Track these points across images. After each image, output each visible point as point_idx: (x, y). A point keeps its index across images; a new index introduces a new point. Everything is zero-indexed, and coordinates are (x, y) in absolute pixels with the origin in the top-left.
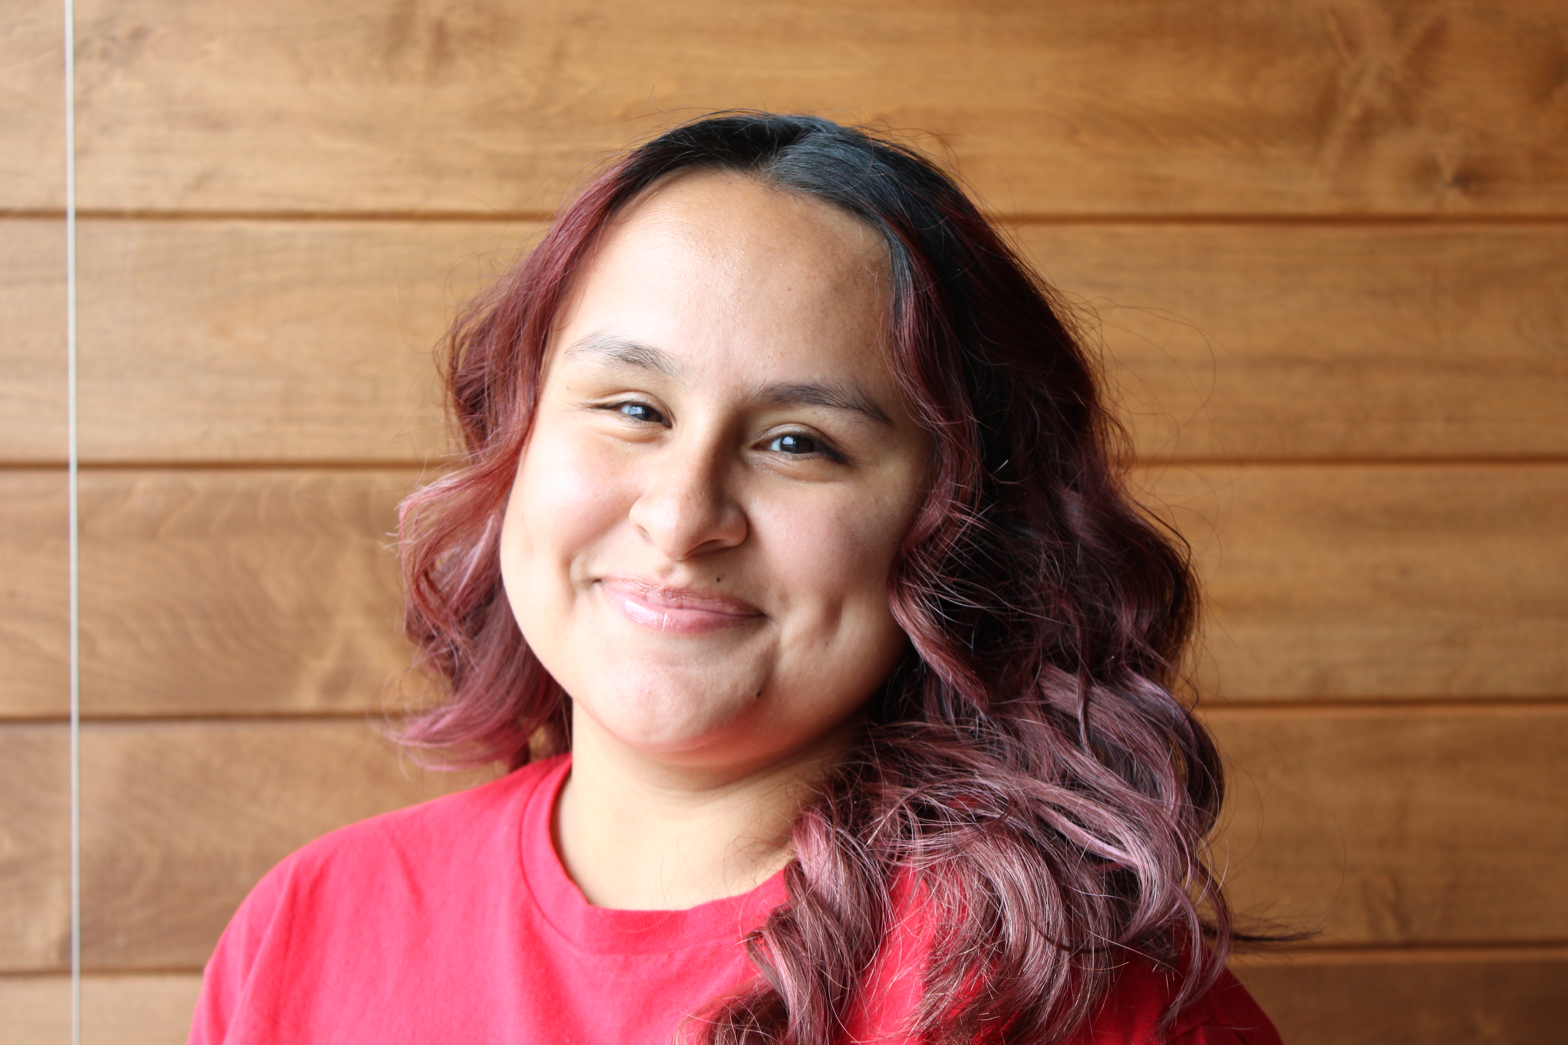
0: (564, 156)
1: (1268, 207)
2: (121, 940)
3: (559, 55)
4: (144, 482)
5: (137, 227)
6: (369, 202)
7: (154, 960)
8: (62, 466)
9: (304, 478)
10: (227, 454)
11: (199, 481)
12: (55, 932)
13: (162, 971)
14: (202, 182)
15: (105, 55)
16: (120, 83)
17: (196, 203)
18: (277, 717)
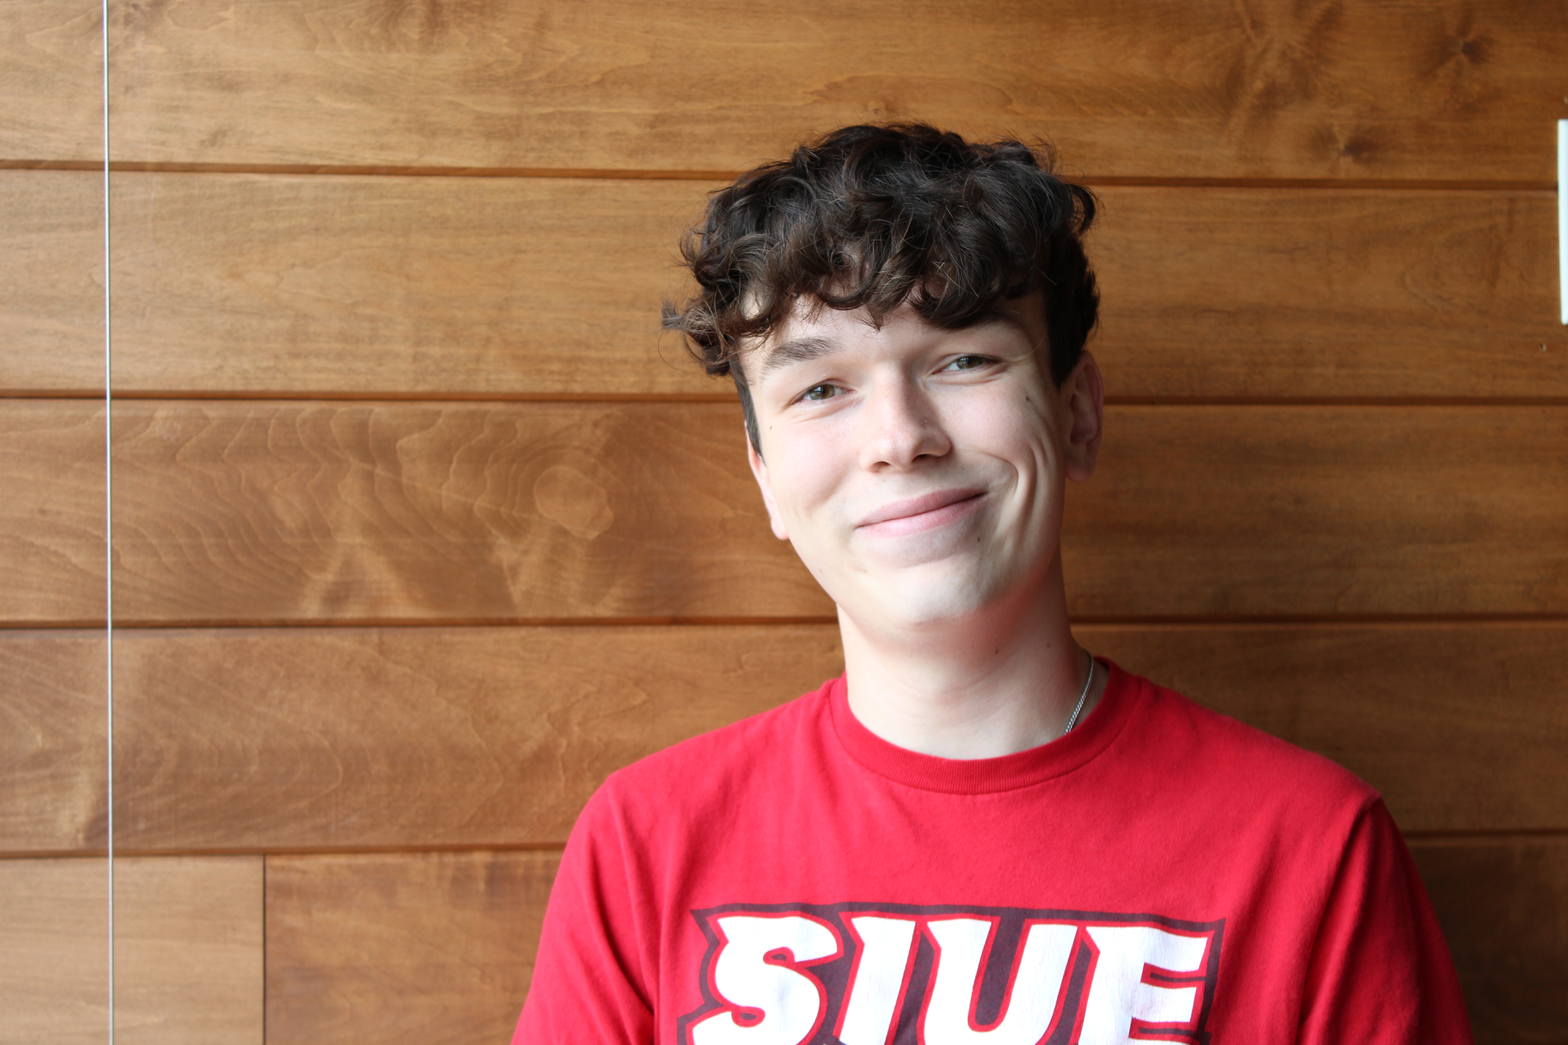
0: (546, 118)
1: (1180, 171)
2: (142, 826)
3: (542, 25)
4: (164, 410)
5: (157, 178)
6: (369, 158)
7: (171, 844)
8: (100, 396)
9: (309, 408)
10: (239, 386)
11: (214, 411)
12: (83, 817)
13: (178, 853)
14: (216, 138)
15: (128, 20)
16: (141, 46)
17: (211, 157)
18: (283, 625)
